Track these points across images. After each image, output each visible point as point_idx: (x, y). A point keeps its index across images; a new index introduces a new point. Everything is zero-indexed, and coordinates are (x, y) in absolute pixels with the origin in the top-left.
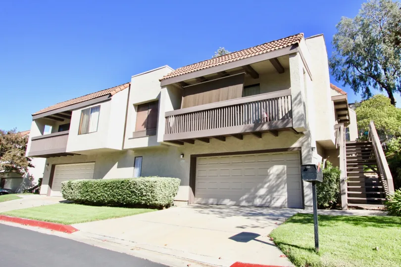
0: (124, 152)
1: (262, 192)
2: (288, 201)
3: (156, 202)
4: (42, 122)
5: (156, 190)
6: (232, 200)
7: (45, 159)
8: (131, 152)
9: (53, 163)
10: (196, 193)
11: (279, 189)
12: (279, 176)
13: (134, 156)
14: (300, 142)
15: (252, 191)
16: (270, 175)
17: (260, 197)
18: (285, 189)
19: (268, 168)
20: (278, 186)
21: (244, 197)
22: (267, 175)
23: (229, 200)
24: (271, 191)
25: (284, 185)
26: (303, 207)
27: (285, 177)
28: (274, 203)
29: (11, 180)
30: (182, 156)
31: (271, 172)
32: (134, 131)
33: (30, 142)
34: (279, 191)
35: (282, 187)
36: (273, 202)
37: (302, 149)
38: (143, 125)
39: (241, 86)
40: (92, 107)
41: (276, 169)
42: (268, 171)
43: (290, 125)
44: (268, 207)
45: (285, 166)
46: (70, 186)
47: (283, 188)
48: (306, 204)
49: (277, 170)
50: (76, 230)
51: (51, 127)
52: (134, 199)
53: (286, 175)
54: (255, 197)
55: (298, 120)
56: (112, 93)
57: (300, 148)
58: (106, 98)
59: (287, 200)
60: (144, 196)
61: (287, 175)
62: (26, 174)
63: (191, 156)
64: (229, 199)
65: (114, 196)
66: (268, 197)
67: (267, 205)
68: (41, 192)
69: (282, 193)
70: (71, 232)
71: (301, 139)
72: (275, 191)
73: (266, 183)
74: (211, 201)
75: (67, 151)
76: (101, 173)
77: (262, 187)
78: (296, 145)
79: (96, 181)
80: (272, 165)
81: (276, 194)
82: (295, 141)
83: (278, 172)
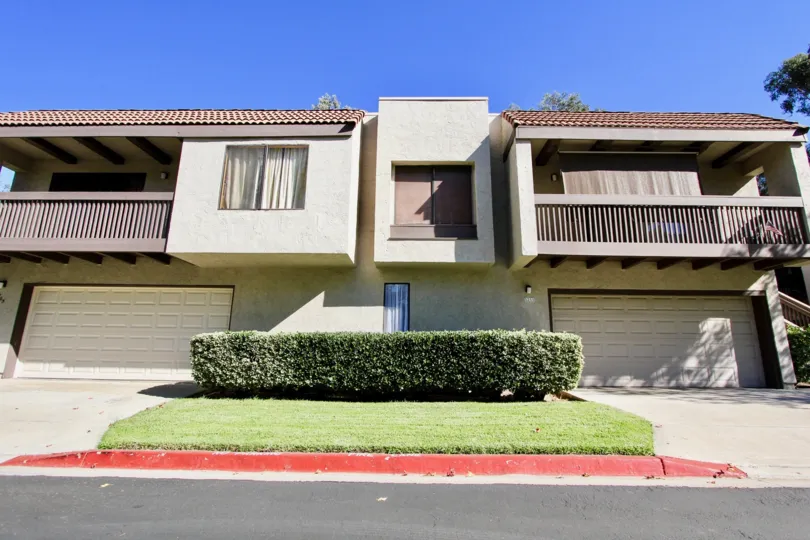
1: (691, 363)
6: (636, 377)
11: (722, 358)
12: (718, 336)
13: (381, 282)
14: (763, 282)
15: (674, 360)
16: (704, 333)
17: (689, 372)
18: (733, 357)
19: (698, 322)
20: (721, 351)
21: (661, 371)
22: (698, 333)
23: (629, 377)
24: (708, 360)
25: (728, 350)
27: (728, 336)
28: (716, 380)
30: (529, 290)
31: (705, 328)
32: (393, 222)
34: (722, 361)
35: (725, 354)
36: (713, 379)
37: (768, 294)
38: (419, 212)
41: (711, 325)
42: (700, 326)
44: (705, 388)
45: (728, 320)
47: (728, 356)
48: (785, 381)
49: (715, 326)
53: (730, 334)
54: (679, 372)
57: (764, 292)
59: (736, 375)
61: (733, 334)
63: (549, 291)
64: (630, 375)
66: (704, 371)
67: (704, 383)
69: (727, 363)
71: (764, 278)
72: (716, 361)
73: (696, 348)
77: (689, 355)
78: (756, 287)
80: (705, 317)
81: (718, 365)
82: (755, 280)
83: (718, 329)
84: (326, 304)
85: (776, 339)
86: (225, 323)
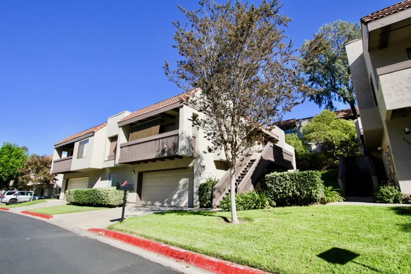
0: (104, 170)
1: (175, 196)
2: (188, 203)
3: (110, 203)
4: (60, 150)
5: (109, 196)
6: (160, 202)
7: (63, 175)
8: (108, 169)
9: (67, 177)
10: (142, 198)
11: (184, 195)
12: (184, 186)
13: (109, 172)
14: (193, 163)
15: (170, 196)
16: (180, 185)
17: (174, 200)
18: (187, 195)
20: (184, 192)
21: (166, 200)
22: (178, 185)
24: (180, 196)
25: (186, 192)
26: (193, 207)
28: (181, 204)
29: (47, 190)
30: (133, 173)
31: (181, 183)
32: (109, 155)
33: (53, 163)
39: (158, 127)
40: (84, 140)
41: (183, 181)
42: (179, 182)
43: (177, 154)
45: (188, 179)
46: (69, 194)
48: (194, 205)
50: (52, 217)
51: (67, 152)
52: (99, 201)
53: (188, 185)
54: (171, 201)
55: (181, 150)
56: (94, 131)
57: (193, 167)
58: (91, 134)
60: (104, 199)
62: (56, 185)
63: (139, 172)
64: (158, 201)
65: (90, 200)
66: (178, 200)
68: (60, 197)
69: (185, 197)
70: (49, 218)
71: (194, 161)
72: (182, 196)
73: (177, 191)
74: (149, 203)
75: (71, 170)
76: (91, 184)
77: (175, 194)
78: (191, 165)
79: (88, 189)
80: (181, 179)
81: (182, 198)
82: (191, 162)
83: (184, 183)
84: (101, 180)
85: (194, 186)
86: (87, 186)
